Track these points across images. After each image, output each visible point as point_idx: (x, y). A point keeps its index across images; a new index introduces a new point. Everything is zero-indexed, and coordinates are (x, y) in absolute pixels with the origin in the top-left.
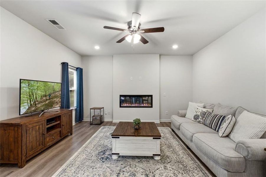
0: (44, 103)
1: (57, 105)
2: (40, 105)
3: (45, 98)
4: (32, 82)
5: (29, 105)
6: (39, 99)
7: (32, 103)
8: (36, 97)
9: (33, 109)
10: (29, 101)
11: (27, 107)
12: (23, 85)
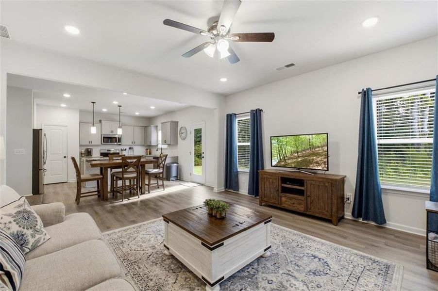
0: (295, 160)
1: (318, 166)
2: (290, 161)
3: (296, 155)
4: (281, 138)
5: (279, 159)
6: (288, 155)
7: (281, 157)
8: (285, 152)
9: (283, 163)
10: (278, 156)
11: (277, 161)
12: (273, 141)
